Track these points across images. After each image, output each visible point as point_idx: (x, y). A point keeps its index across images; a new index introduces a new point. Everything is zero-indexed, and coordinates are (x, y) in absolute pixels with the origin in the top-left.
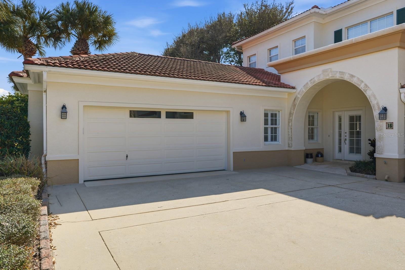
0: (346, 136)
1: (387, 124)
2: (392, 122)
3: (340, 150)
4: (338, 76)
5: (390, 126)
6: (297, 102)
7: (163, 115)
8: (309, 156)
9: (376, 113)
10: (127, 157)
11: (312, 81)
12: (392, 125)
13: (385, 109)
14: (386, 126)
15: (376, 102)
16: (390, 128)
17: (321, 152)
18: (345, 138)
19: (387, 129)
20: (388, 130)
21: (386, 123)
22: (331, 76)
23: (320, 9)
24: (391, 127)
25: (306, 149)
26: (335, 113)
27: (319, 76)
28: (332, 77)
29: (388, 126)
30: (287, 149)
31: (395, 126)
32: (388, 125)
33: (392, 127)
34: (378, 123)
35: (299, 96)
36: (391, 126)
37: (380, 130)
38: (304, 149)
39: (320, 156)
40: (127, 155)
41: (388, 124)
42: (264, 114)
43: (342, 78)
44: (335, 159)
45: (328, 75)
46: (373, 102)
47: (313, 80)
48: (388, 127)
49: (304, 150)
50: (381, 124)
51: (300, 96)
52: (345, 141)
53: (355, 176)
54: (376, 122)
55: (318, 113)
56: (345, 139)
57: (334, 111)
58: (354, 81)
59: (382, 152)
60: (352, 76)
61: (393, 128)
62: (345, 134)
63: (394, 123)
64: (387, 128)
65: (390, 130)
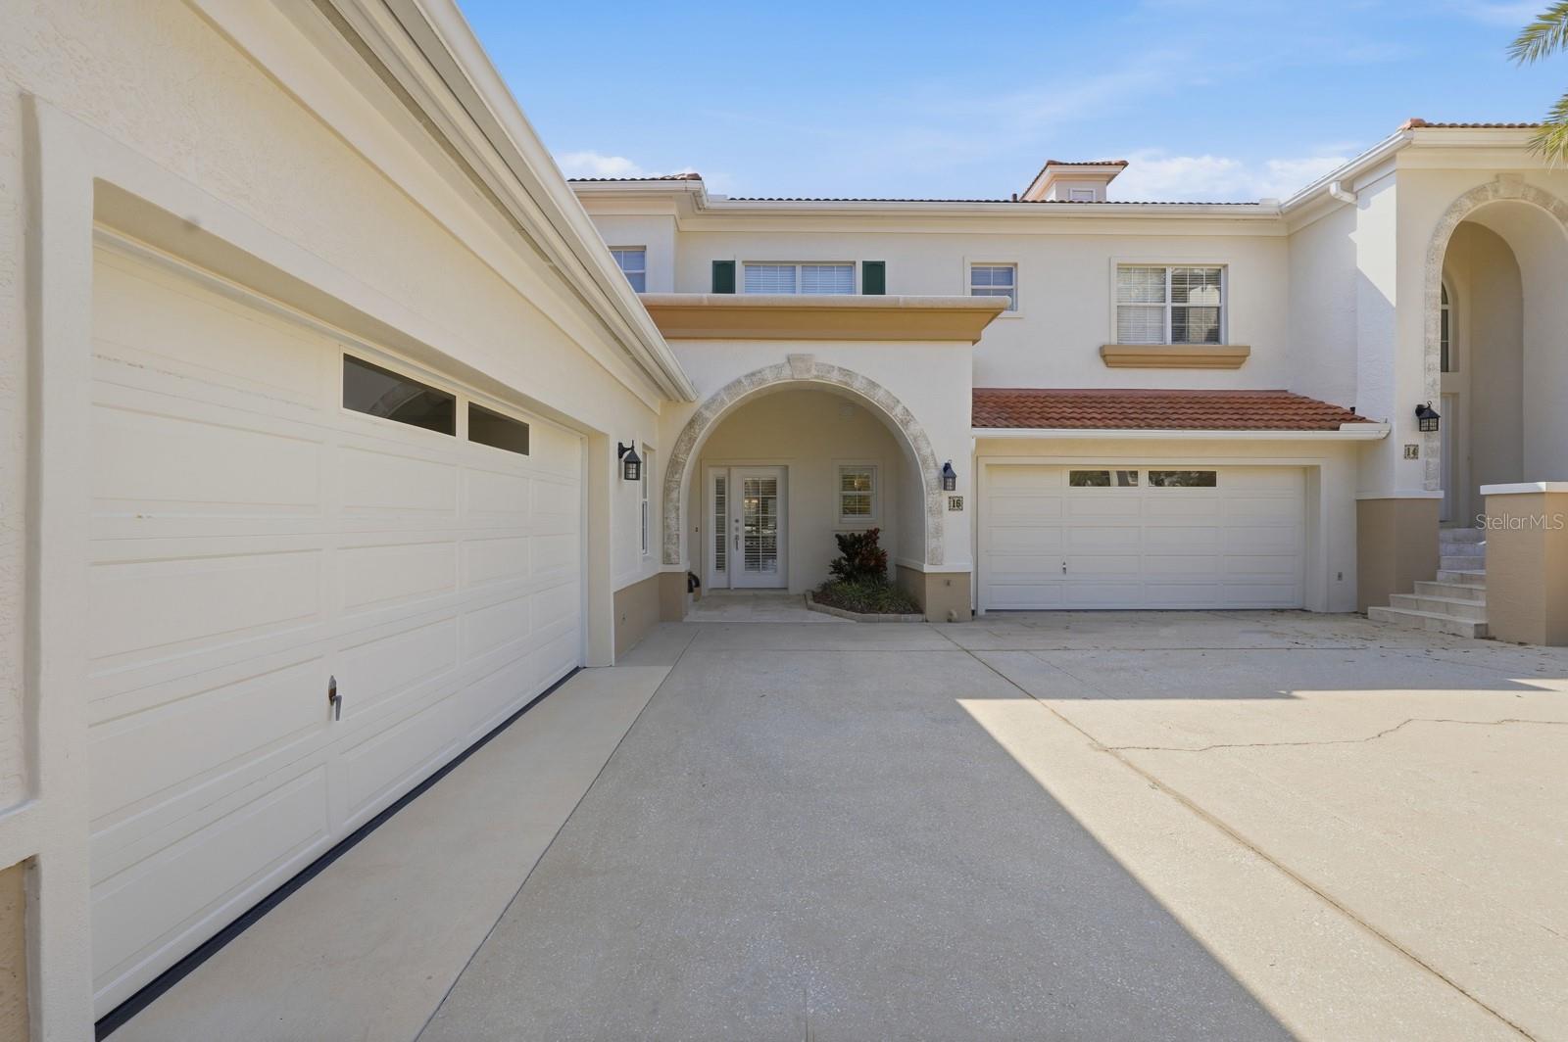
1: (952, 500)
2: (962, 496)
4: (834, 379)
5: (957, 504)
6: (702, 435)
9: (930, 476)
11: (754, 379)
14: (947, 504)
16: (956, 508)
19: (949, 509)
20: (952, 513)
21: (951, 497)
22: (815, 373)
27: (778, 368)
28: (817, 377)
31: (968, 505)
33: (960, 508)
34: (932, 496)
35: (707, 414)
36: (960, 505)
37: (935, 511)
40: (333, 682)
41: (954, 501)
43: (846, 383)
45: (808, 371)
47: (759, 376)
48: (953, 506)
50: (940, 498)
51: (712, 417)
54: (928, 494)
58: (878, 398)
59: (941, 560)
60: (873, 385)
61: (962, 510)
63: (965, 499)
64: (950, 507)
65: (956, 514)
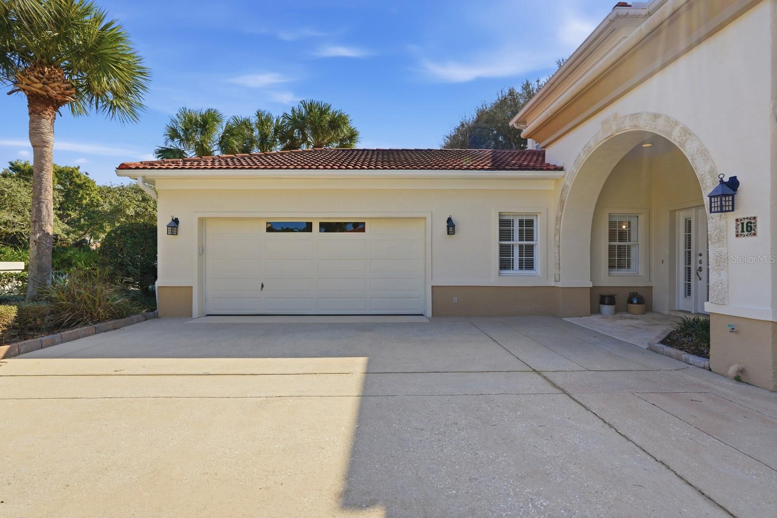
0: (700, 262)
1: (739, 223)
2: (753, 215)
3: (688, 292)
4: (628, 126)
5: (748, 227)
6: (566, 196)
7: (316, 227)
8: (607, 301)
10: (262, 286)
11: (586, 150)
12: (752, 225)
13: (733, 184)
14: (735, 229)
15: (707, 168)
16: (746, 233)
17: (639, 293)
18: (699, 265)
19: (737, 236)
20: (741, 239)
21: (737, 220)
22: (615, 129)
23: (630, 6)
24: (751, 231)
25: (593, 287)
26: (677, 213)
27: (596, 136)
28: (617, 131)
29: (740, 230)
30: (553, 285)
31: (763, 227)
32: (740, 226)
33: (753, 232)
34: (714, 221)
36: (751, 227)
37: (719, 240)
38: (591, 286)
39: (635, 302)
40: (262, 284)
41: (743, 224)
42: (500, 221)
44: (676, 309)
45: (611, 128)
46: (702, 169)
47: (588, 146)
48: (743, 231)
49: (591, 288)
50: (723, 223)
51: (569, 184)
52: (699, 272)
53: (663, 354)
54: (709, 218)
55: (638, 217)
56: (698, 269)
57: (675, 210)
59: (724, 298)
60: (655, 117)
61: (755, 234)
62: (700, 258)
63: (758, 219)
64: (739, 233)
65: (747, 241)
